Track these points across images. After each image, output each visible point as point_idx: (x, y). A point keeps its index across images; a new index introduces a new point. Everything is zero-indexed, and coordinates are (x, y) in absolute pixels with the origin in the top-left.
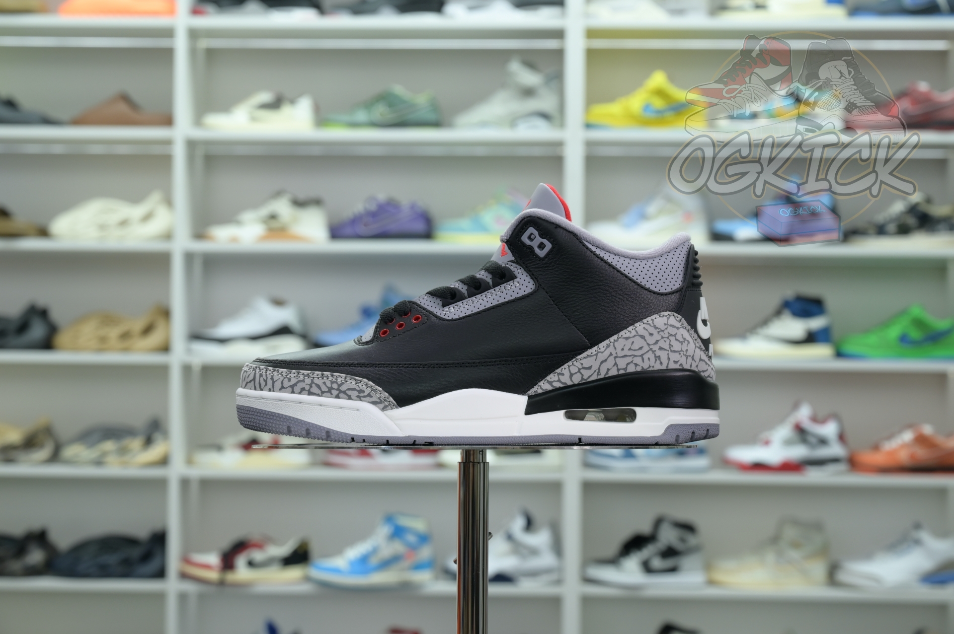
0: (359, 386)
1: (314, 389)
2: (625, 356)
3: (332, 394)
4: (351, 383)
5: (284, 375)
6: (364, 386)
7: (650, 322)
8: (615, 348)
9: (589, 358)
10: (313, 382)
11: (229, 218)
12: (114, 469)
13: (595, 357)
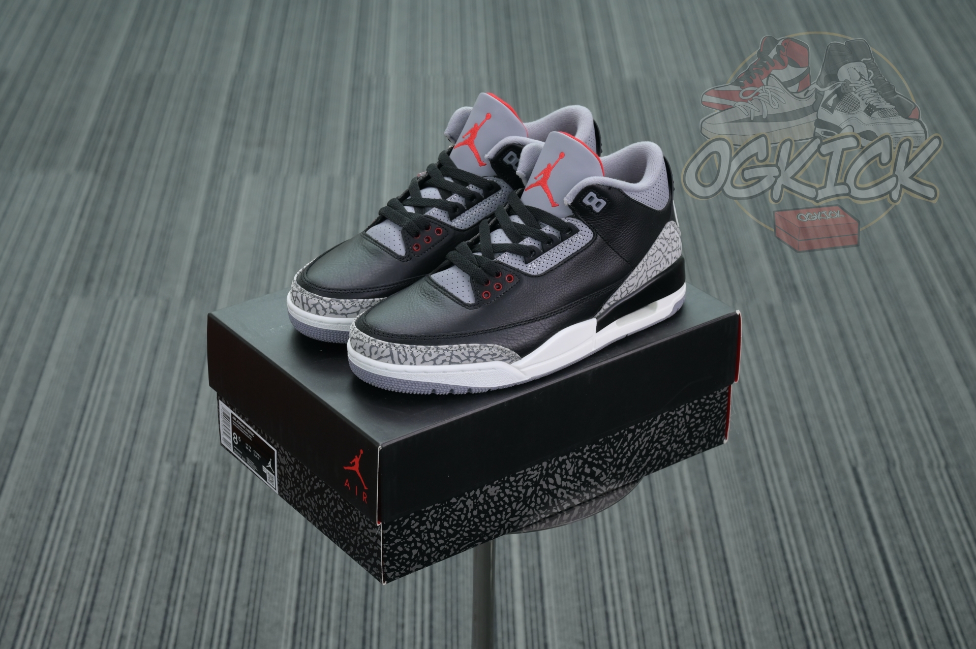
0: (492, 351)
2: (651, 267)
3: (470, 361)
4: (485, 350)
5: (424, 351)
6: (496, 350)
7: (663, 237)
9: (633, 279)
10: (452, 354)
13: (636, 275)
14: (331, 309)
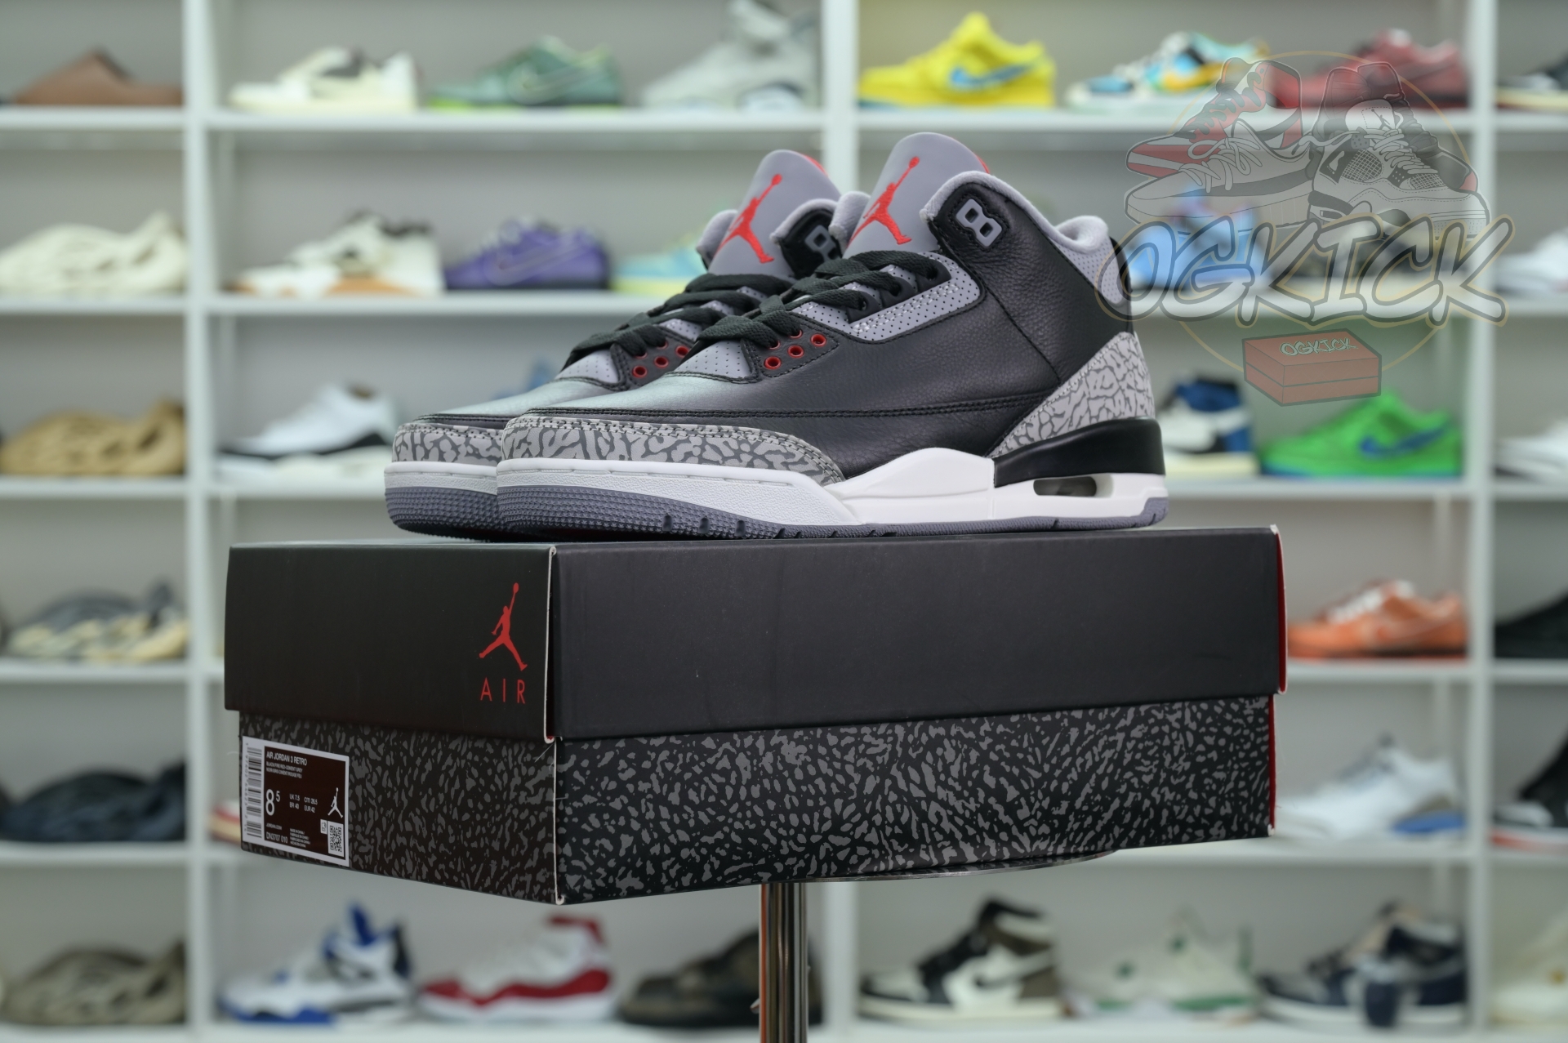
0: (784, 446)
1: (709, 454)
2: (1098, 397)
3: (741, 461)
4: (770, 442)
5: (648, 432)
6: (793, 447)
7: (1116, 349)
8: (1088, 386)
9: (1061, 401)
10: (705, 443)
11: (278, 258)
12: (98, 667)
13: (1068, 398)
14: (469, 447)
